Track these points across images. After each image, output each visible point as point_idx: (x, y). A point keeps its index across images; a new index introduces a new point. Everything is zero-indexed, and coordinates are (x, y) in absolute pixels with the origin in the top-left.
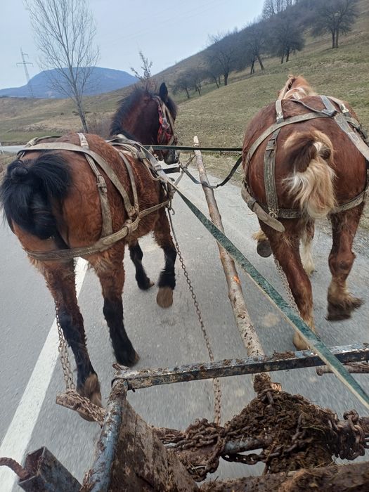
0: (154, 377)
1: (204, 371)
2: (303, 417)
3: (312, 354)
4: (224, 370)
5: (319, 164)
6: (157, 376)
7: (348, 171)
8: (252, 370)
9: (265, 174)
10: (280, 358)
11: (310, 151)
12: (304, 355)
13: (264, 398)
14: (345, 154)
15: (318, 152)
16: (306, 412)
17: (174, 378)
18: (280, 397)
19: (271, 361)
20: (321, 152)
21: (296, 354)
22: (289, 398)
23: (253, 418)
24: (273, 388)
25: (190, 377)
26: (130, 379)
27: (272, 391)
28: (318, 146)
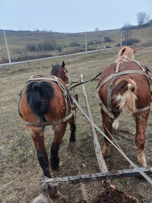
0: (60, 182)
1: (81, 179)
2: (124, 201)
3: (125, 172)
4: (90, 179)
5: (129, 93)
6: (61, 181)
7: (142, 96)
8: (101, 179)
9: (108, 94)
10: (112, 174)
11: (126, 87)
12: (122, 172)
13: (107, 191)
14: (142, 88)
15: (129, 88)
16: (125, 199)
17: (68, 182)
18: (114, 191)
19: (109, 175)
20: (130, 88)
21: (119, 172)
22: (118, 192)
23: (102, 200)
24: (111, 186)
25: (75, 182)
26: (49, 183)
27: (111, 188)
28: (129, 85)
